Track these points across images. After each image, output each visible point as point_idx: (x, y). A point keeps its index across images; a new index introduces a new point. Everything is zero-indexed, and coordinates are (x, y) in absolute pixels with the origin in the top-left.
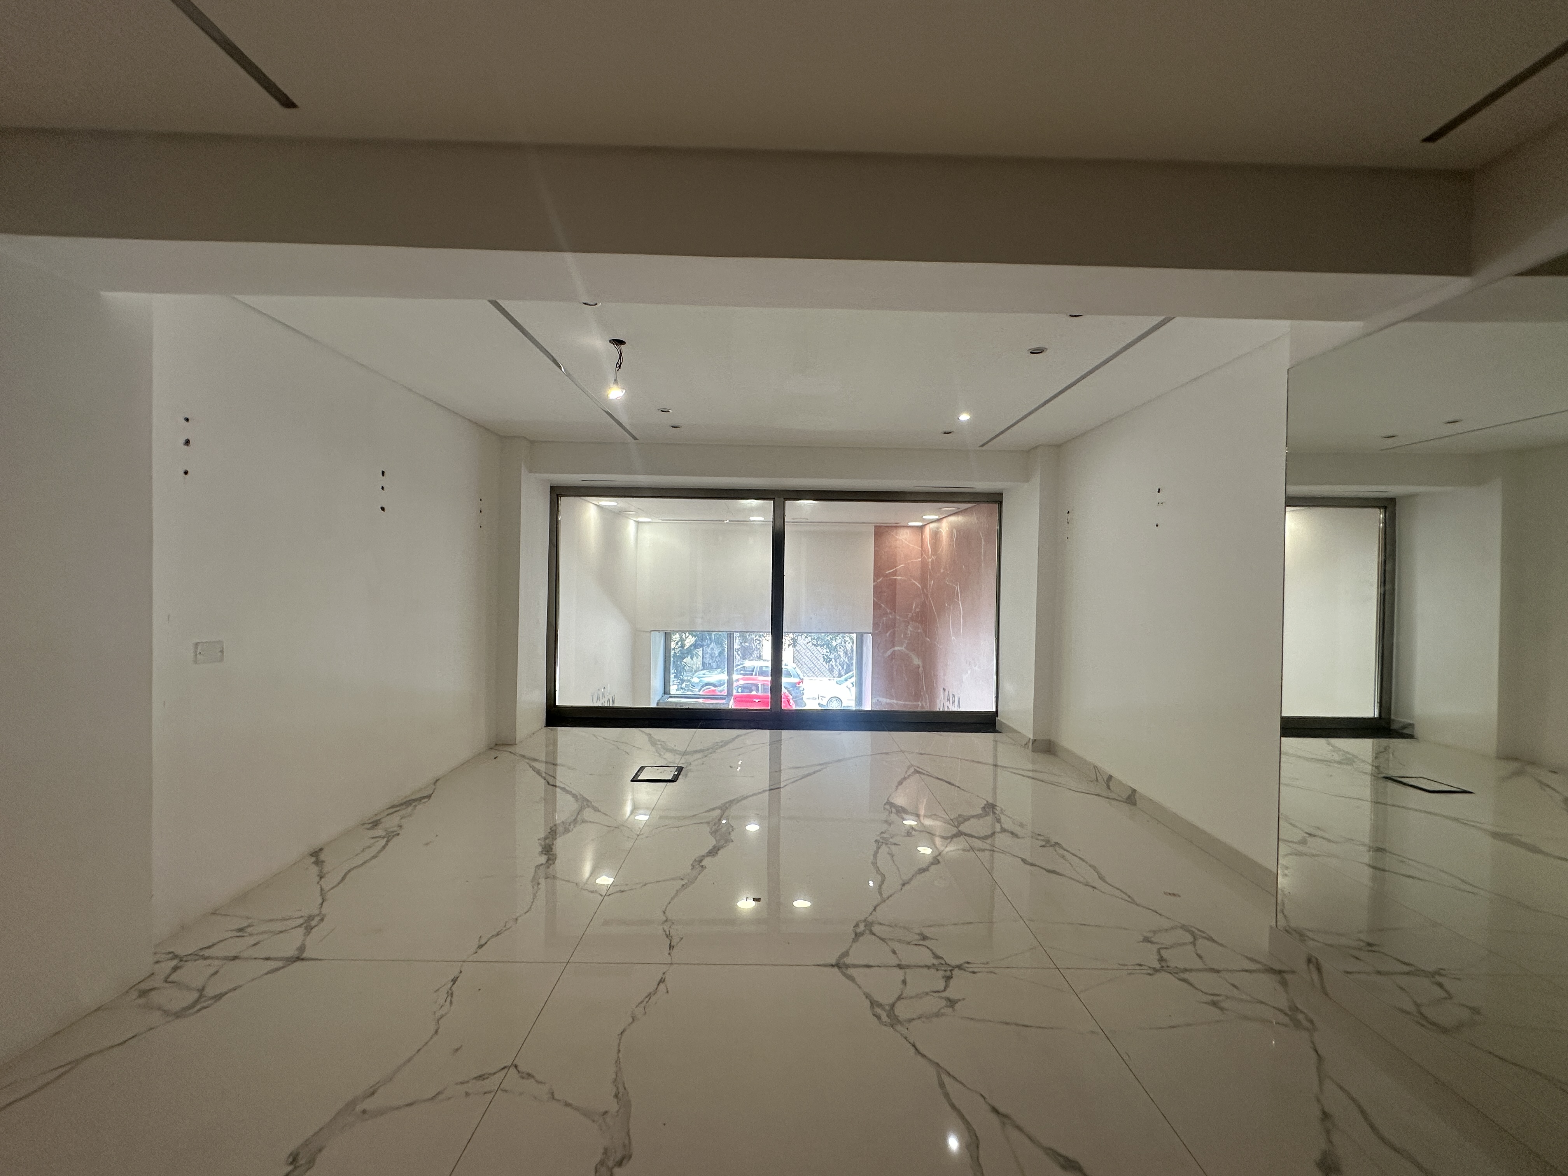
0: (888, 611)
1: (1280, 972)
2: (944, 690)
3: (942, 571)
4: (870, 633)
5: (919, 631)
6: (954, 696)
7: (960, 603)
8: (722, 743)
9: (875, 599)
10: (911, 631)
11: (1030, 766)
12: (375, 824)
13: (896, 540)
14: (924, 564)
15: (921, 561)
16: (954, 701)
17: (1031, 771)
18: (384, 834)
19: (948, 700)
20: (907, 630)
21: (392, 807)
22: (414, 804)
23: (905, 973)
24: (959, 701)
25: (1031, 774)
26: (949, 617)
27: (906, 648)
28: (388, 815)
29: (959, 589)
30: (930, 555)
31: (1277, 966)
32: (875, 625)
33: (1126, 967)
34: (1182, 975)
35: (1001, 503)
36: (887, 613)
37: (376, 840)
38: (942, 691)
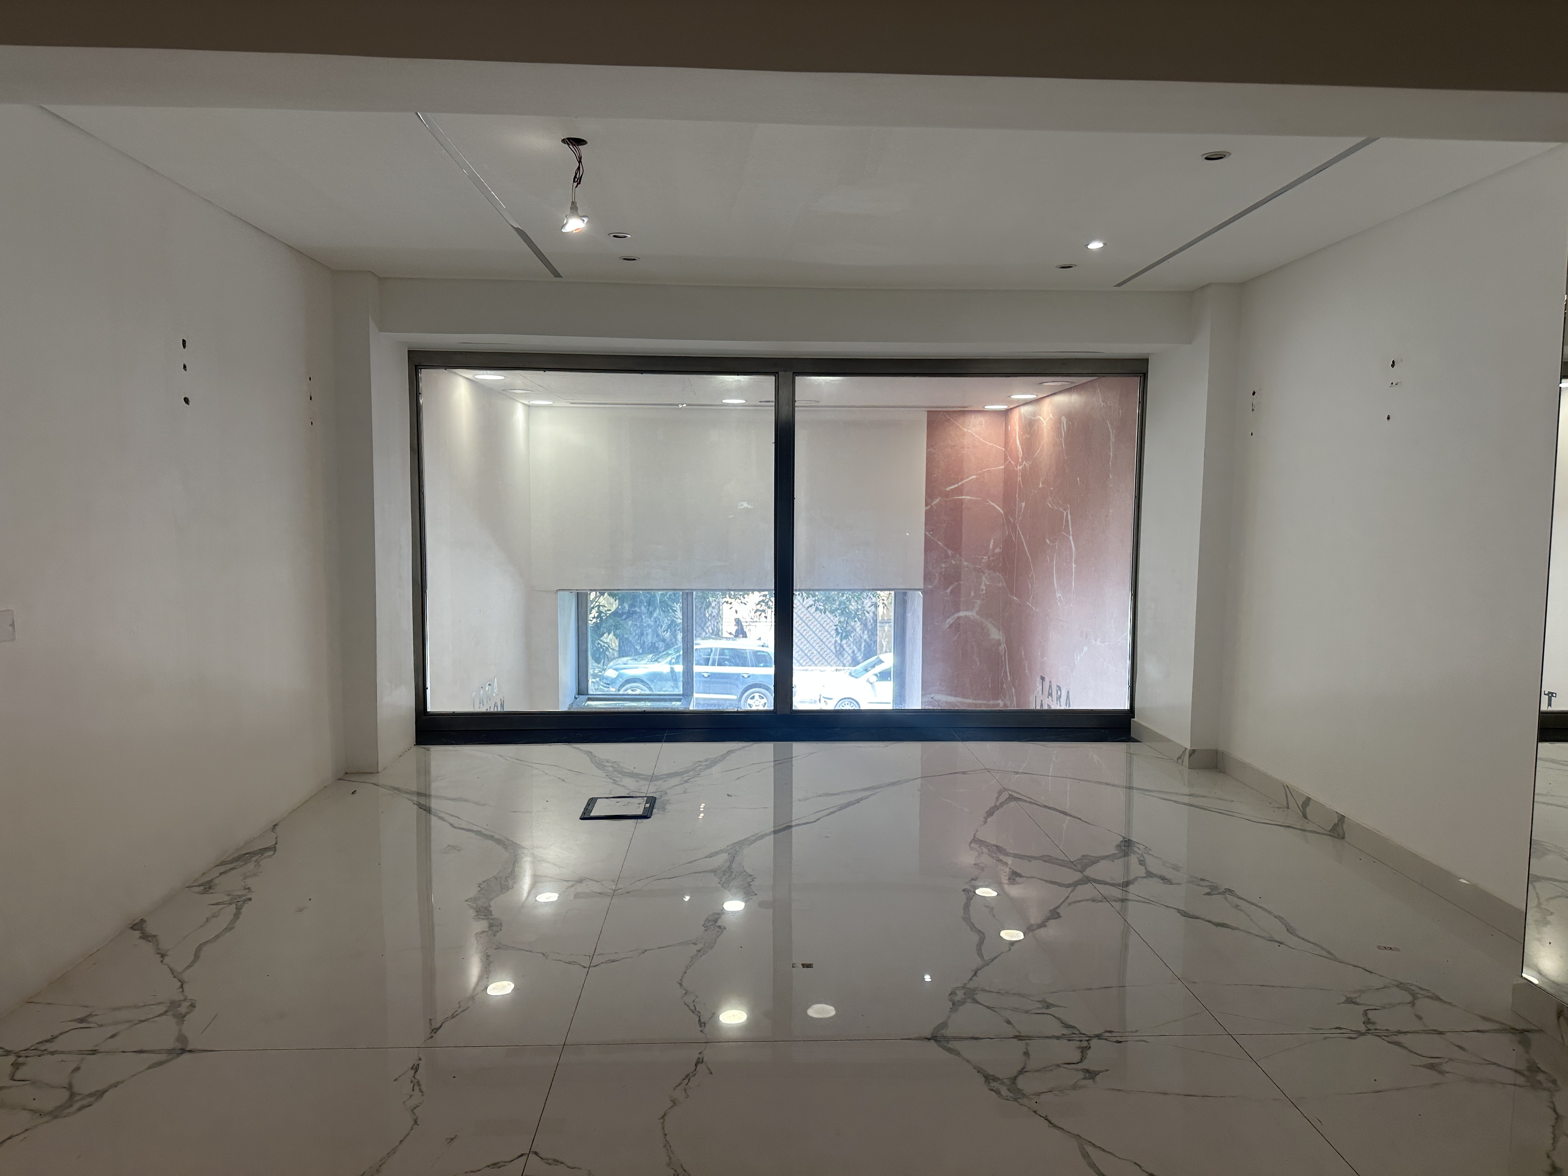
0: (950, 552)
1: (1523, 1031)
2: (1043, 679)
3: (1041, 486)
4: (919, 590)
5: (1000, 585)
6: (1059, 688)
7: (1071, 538)
8: (707, 763)
9: (927, 533)
10: (986, 585)
11: (1186, 790)
12: (208, 887)
13: (964, 434)
14: (1009, 476)
15: (1005, 468)
16: (1060, 696)
17: (1186, 795)
18: (227, 898)
19: (1050, 694)
20: (981, 584)
21: (223, 863)
22: (254, 859)
23: (1027, 1044)
24: (1068, 697)
25: (1186, 799)
26: (1052, 561)
27: (977, 613)
28: (221, 874)
29: (1069, 516)
30: (1020, 460)
31: (1521, 1026)
32: (928, 577)
33: (1321, 1031)
34: (1394, 1038)
35: (1144, 376)
36: (947, 556)
37: (221, 906)
38: (1039, 679)
